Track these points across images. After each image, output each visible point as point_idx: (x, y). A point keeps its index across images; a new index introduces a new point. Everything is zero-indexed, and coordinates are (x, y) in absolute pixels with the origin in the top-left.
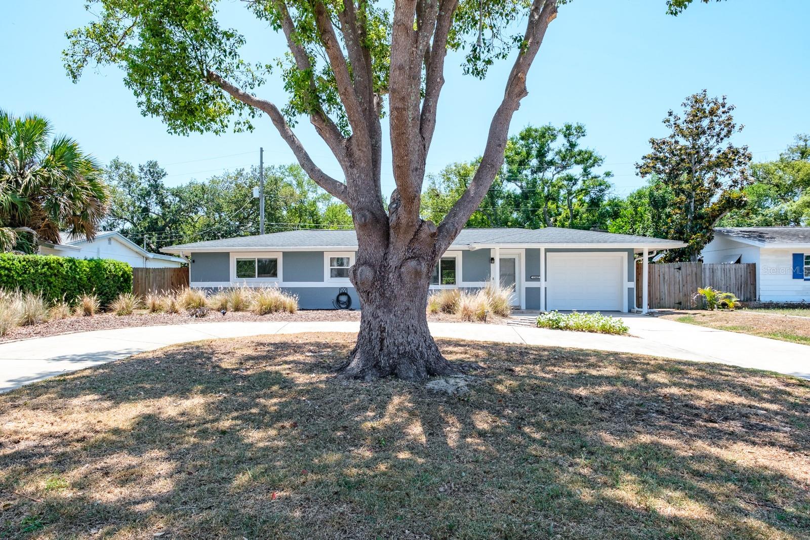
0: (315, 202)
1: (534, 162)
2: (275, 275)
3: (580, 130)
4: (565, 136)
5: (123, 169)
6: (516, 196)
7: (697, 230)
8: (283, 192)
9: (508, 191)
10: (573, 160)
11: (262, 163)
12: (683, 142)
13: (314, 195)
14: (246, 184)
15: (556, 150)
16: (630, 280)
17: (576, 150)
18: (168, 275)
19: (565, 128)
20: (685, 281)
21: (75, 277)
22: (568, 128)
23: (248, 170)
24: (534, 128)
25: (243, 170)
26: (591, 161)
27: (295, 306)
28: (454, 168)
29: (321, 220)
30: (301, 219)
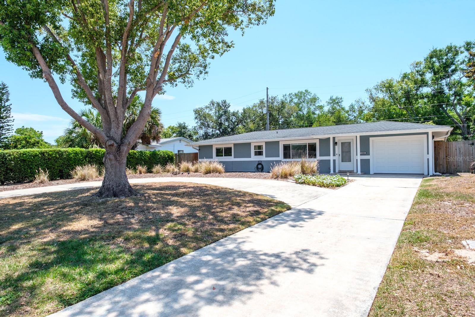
2: (231, 155)
18: (192, 156)
21: (142, 158)
27: (223, 170)
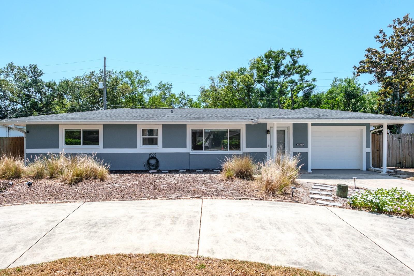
0: (142, 94)
1: (272, 71)
3: (300, 54)
4: (291, 57)
5: (16, 70)
6: (262, 92)
7: (404, 111)
8: (121, 86)
9: (257, 88)
10: (294, 71)
11: (105, 67)
12: (389, 52)
13: (142, 90)
14: (96, 81)
15: (285, 65)
16: (368, 146)
17: (297, 65)
19: (291, 52)
20: (404, 147)
22: (293, 52)
23: (97, 72)
24: (273, 50)
25: (94, 72)
26: (305, 72)
28: (226, 74)
29: (146, 104)
30: (133, 104)
